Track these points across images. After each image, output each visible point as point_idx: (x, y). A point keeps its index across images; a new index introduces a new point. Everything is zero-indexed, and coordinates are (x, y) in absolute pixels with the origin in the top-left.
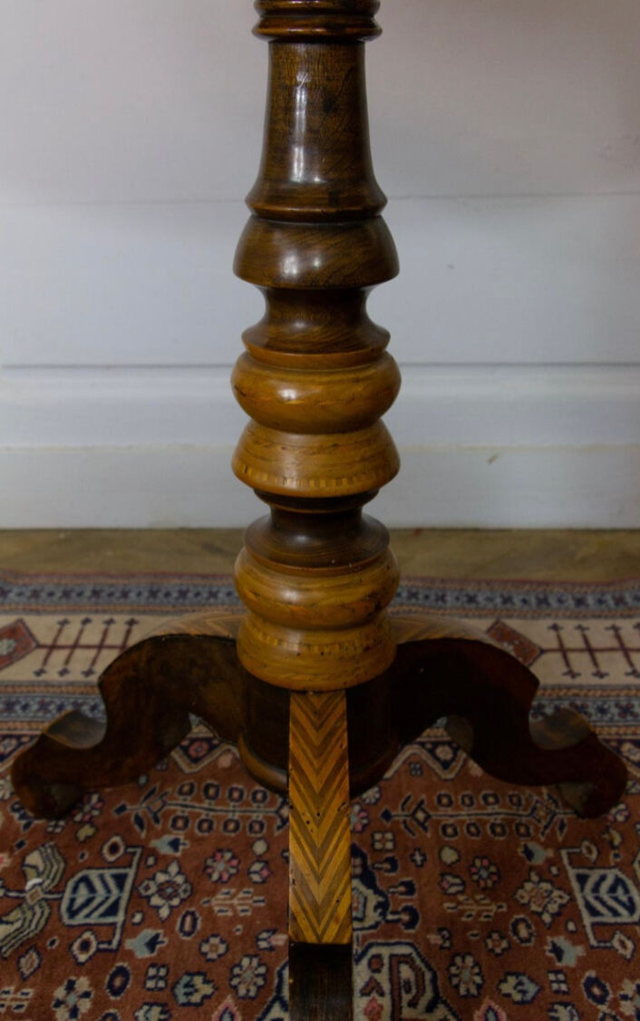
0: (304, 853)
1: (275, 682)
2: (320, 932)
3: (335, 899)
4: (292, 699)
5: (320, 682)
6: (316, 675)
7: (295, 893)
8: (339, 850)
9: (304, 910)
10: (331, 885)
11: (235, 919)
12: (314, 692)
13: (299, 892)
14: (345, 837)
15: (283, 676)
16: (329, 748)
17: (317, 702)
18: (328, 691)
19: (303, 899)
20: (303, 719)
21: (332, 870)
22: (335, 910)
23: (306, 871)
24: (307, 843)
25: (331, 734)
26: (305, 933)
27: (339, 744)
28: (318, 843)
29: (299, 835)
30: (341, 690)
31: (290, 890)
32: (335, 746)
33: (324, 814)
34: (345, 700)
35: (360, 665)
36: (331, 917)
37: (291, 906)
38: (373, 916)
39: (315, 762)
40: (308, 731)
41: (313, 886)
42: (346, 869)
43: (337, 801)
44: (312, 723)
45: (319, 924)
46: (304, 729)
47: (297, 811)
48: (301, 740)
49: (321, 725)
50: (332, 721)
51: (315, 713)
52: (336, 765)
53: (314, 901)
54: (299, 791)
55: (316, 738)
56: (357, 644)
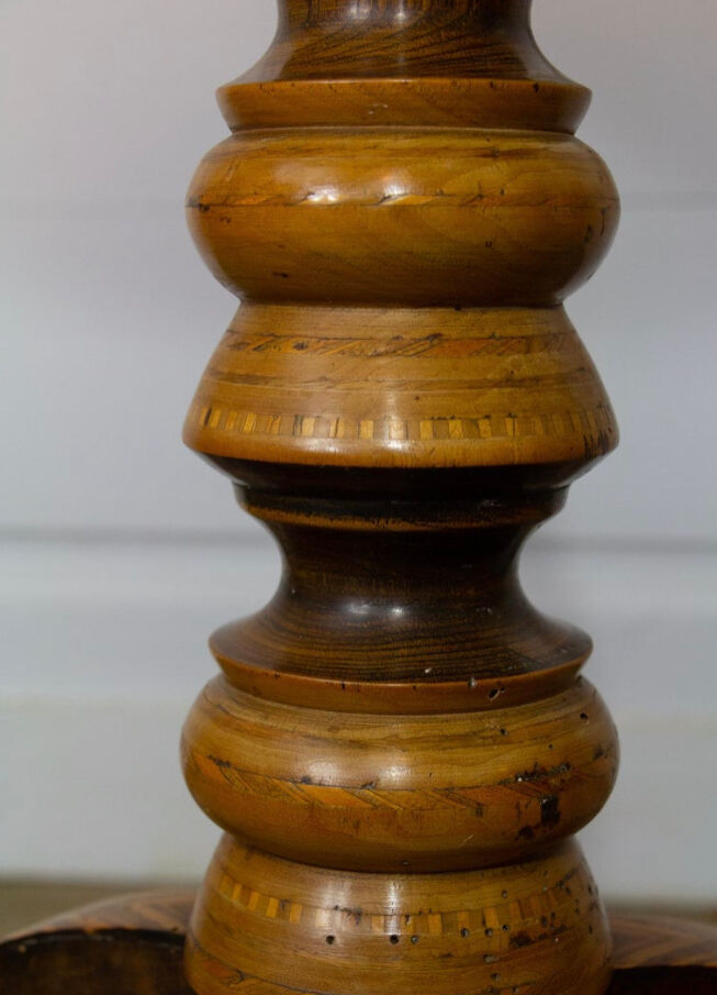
56: (493, 921)
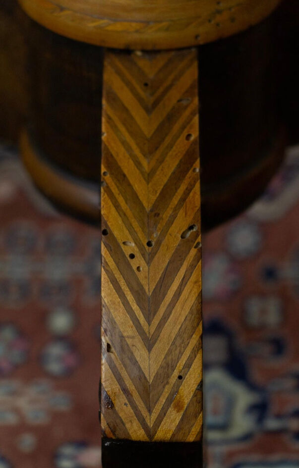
0: (126, 304)
1: (79, 36)
2: (150, 423)
3: (176, 373)
4: (106, 63)
5: (153, 35)
6: (147, 23)
7: (110, 363)
8: (182, 297)
9: (125, 391)
10: (170, 352)
11: (23, 427)
12: (145, 52)
13: (118, 363)
14: (193, 278)
15: (91, 25)
16: (168, 140)
17: (149, 68)
18: (168, 50)
19: (124, 374)
20: (126, 96)
21: (171, 329)
22: (175, 391)
23: (129, 331)
24: (131, 289)
25: (171, 118)
26: (128, 426)
27: (185, 133)
28: (149, 289)
29: (118, 275)
30: (189, 48)
31: (103, 361)
32: (178, 137)
33: (159, 243)
34: (196, 64)
35: (222, 6)
36: (170, 400)
37: (103, 384)
38: (242, 423)
39: (145, 163)
40: (133, 113)
41: (140, 353)
42: (194, 329)
43: (181, 222)
44: (140, 100)
45: (150, 411)
46: (125, 110)
47: (114, 239)
48: (122, 129)
49: (156, 104)
50: (174, 96)
51: (146, 85)
52: (179, 166)
53: (142, 377)
54: (117, 206)
55: (146, 124)
